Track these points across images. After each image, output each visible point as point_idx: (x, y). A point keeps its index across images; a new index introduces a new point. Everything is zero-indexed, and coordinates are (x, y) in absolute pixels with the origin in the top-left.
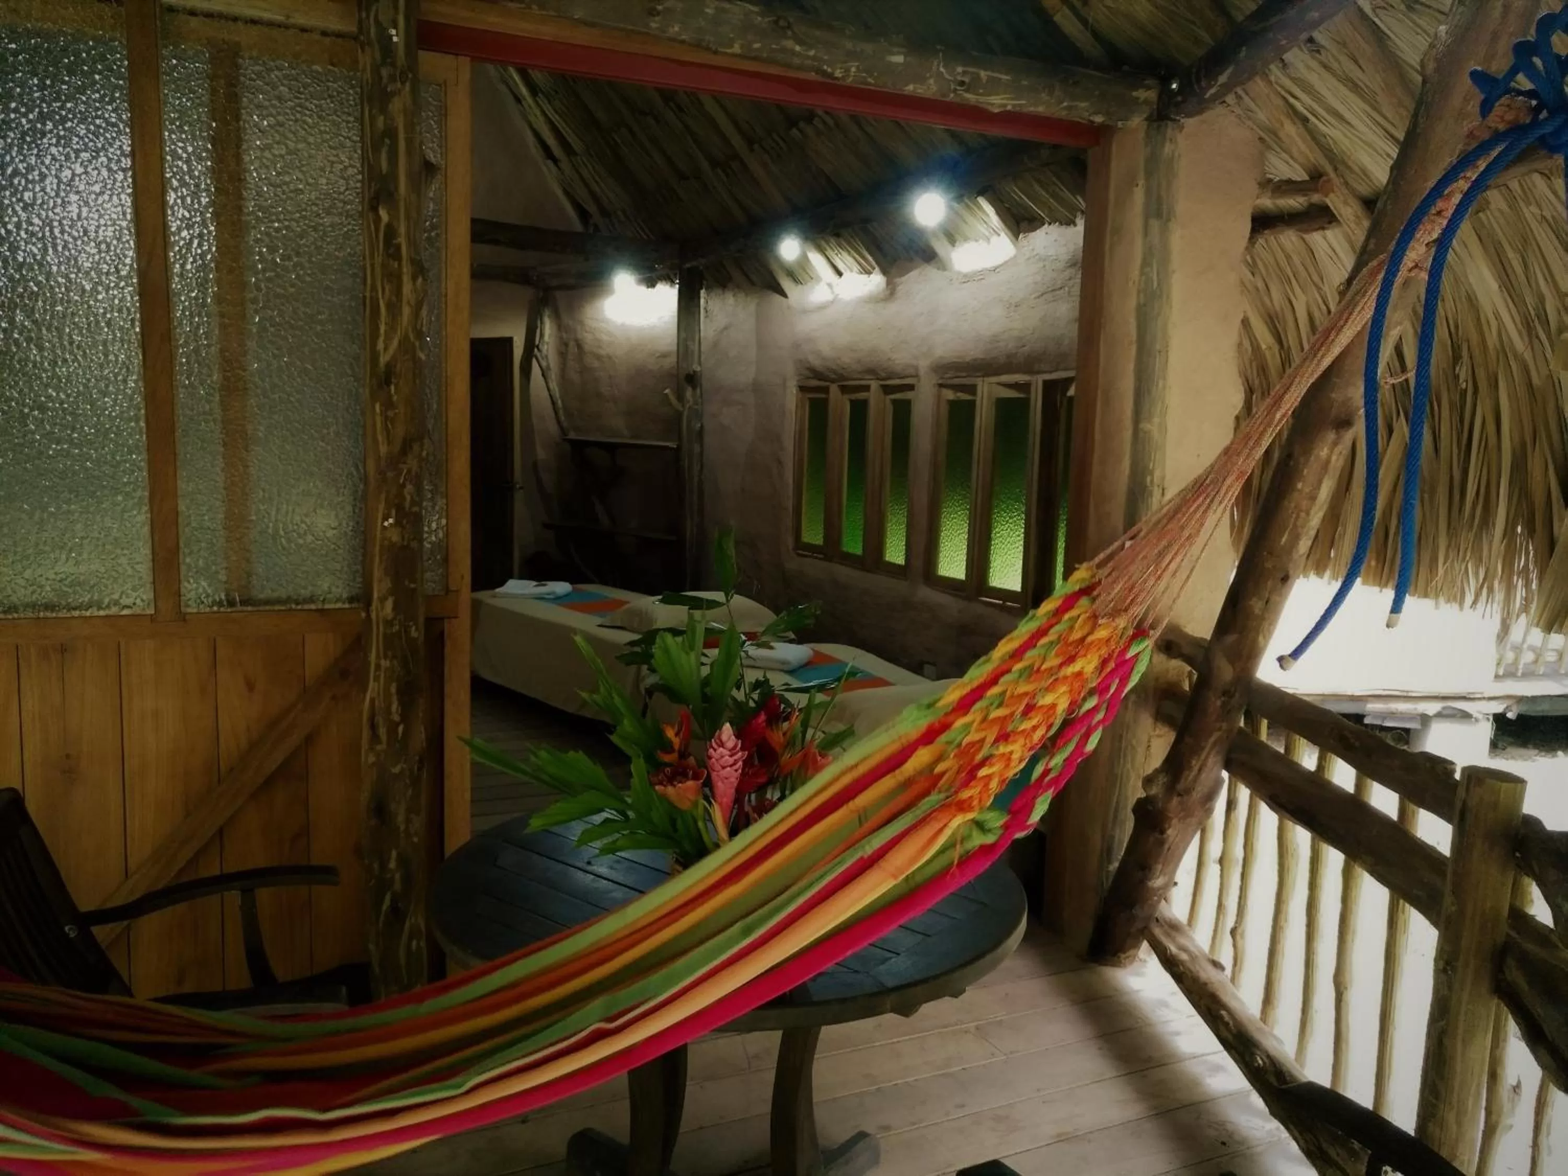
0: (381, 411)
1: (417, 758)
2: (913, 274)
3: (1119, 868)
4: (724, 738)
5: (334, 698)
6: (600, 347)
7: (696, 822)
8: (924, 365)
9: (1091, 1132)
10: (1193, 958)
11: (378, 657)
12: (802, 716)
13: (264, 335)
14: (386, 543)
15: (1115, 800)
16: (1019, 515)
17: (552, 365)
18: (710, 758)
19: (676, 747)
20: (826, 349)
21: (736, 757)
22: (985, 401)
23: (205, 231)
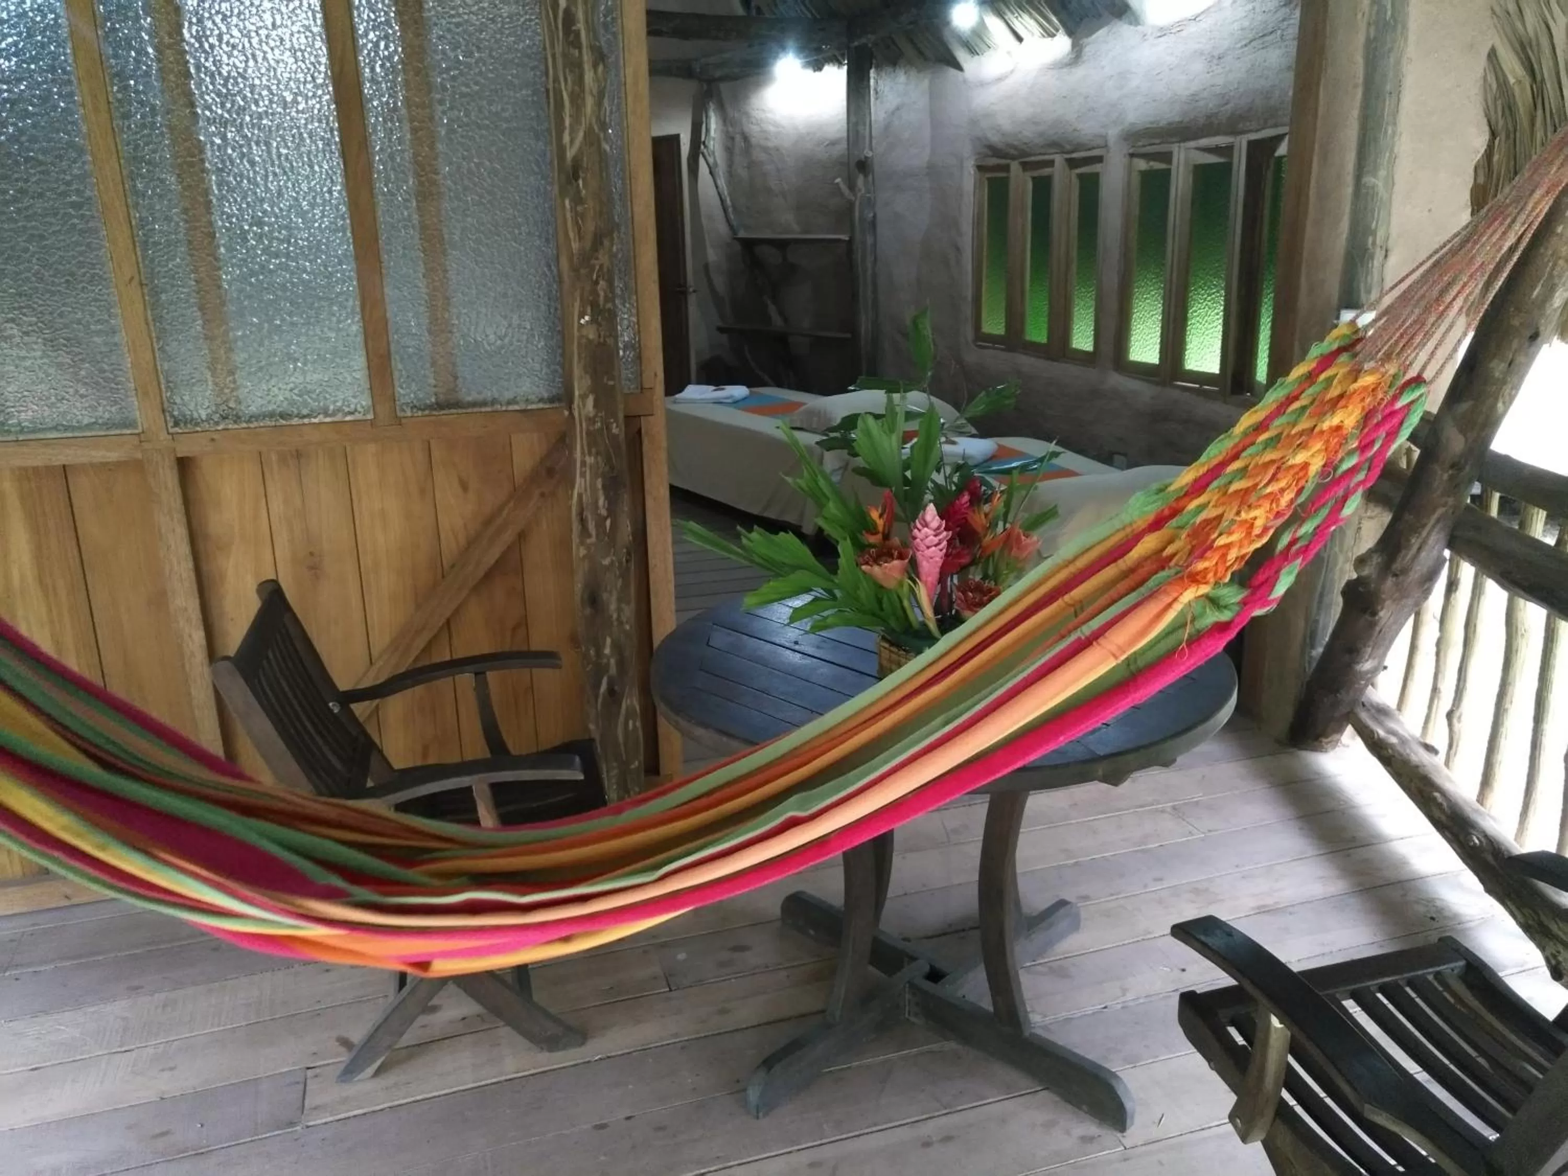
0: (571, 208)
1: (625, 550)
2: (1102, 33)
3: (1324, 653)
4: (928, 518)
5: (542, 495)
6: (767, 139)
7: (901, 602)
8: (1113, 133)
9: (1293, 906)
10: (1403, 741)
11: (583, 453)
12: (1005, 496)
13: (453, 136)
14: (584, 341)
15: (1321, 584)
16: (1218, 292)
17: (719, 161)
18: (915, 538)
19: (881, 528)
20: (1006, 124)
21: (941, 537)
22: (1181, 169)
23: (390, 32)
